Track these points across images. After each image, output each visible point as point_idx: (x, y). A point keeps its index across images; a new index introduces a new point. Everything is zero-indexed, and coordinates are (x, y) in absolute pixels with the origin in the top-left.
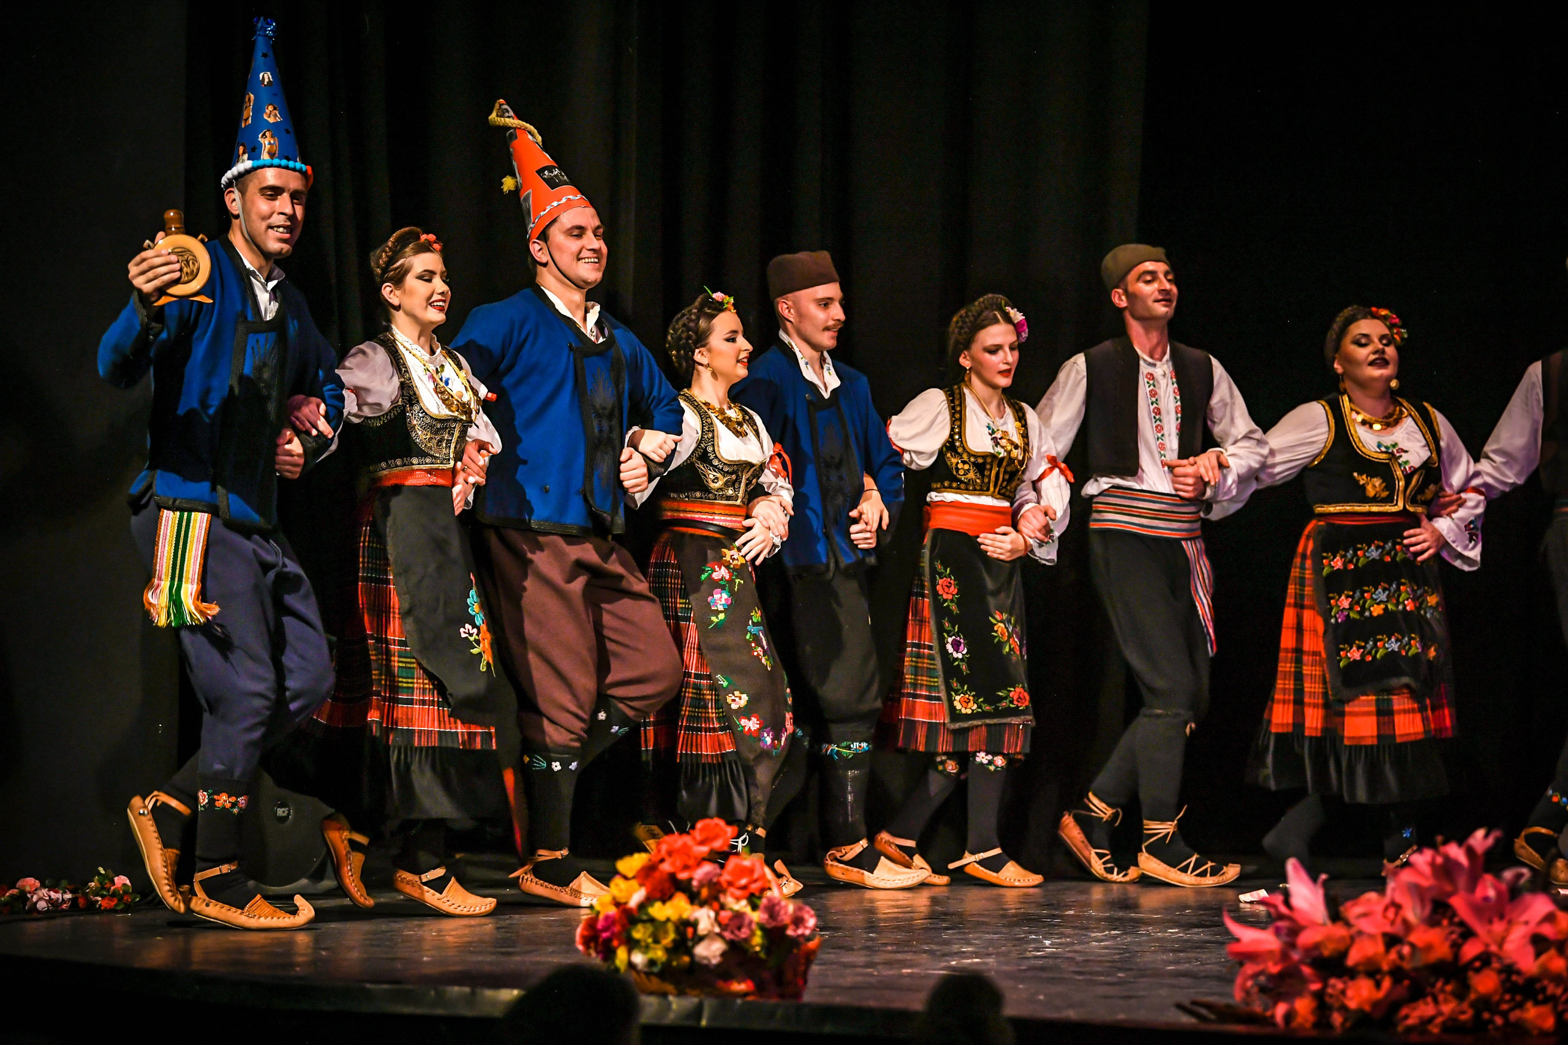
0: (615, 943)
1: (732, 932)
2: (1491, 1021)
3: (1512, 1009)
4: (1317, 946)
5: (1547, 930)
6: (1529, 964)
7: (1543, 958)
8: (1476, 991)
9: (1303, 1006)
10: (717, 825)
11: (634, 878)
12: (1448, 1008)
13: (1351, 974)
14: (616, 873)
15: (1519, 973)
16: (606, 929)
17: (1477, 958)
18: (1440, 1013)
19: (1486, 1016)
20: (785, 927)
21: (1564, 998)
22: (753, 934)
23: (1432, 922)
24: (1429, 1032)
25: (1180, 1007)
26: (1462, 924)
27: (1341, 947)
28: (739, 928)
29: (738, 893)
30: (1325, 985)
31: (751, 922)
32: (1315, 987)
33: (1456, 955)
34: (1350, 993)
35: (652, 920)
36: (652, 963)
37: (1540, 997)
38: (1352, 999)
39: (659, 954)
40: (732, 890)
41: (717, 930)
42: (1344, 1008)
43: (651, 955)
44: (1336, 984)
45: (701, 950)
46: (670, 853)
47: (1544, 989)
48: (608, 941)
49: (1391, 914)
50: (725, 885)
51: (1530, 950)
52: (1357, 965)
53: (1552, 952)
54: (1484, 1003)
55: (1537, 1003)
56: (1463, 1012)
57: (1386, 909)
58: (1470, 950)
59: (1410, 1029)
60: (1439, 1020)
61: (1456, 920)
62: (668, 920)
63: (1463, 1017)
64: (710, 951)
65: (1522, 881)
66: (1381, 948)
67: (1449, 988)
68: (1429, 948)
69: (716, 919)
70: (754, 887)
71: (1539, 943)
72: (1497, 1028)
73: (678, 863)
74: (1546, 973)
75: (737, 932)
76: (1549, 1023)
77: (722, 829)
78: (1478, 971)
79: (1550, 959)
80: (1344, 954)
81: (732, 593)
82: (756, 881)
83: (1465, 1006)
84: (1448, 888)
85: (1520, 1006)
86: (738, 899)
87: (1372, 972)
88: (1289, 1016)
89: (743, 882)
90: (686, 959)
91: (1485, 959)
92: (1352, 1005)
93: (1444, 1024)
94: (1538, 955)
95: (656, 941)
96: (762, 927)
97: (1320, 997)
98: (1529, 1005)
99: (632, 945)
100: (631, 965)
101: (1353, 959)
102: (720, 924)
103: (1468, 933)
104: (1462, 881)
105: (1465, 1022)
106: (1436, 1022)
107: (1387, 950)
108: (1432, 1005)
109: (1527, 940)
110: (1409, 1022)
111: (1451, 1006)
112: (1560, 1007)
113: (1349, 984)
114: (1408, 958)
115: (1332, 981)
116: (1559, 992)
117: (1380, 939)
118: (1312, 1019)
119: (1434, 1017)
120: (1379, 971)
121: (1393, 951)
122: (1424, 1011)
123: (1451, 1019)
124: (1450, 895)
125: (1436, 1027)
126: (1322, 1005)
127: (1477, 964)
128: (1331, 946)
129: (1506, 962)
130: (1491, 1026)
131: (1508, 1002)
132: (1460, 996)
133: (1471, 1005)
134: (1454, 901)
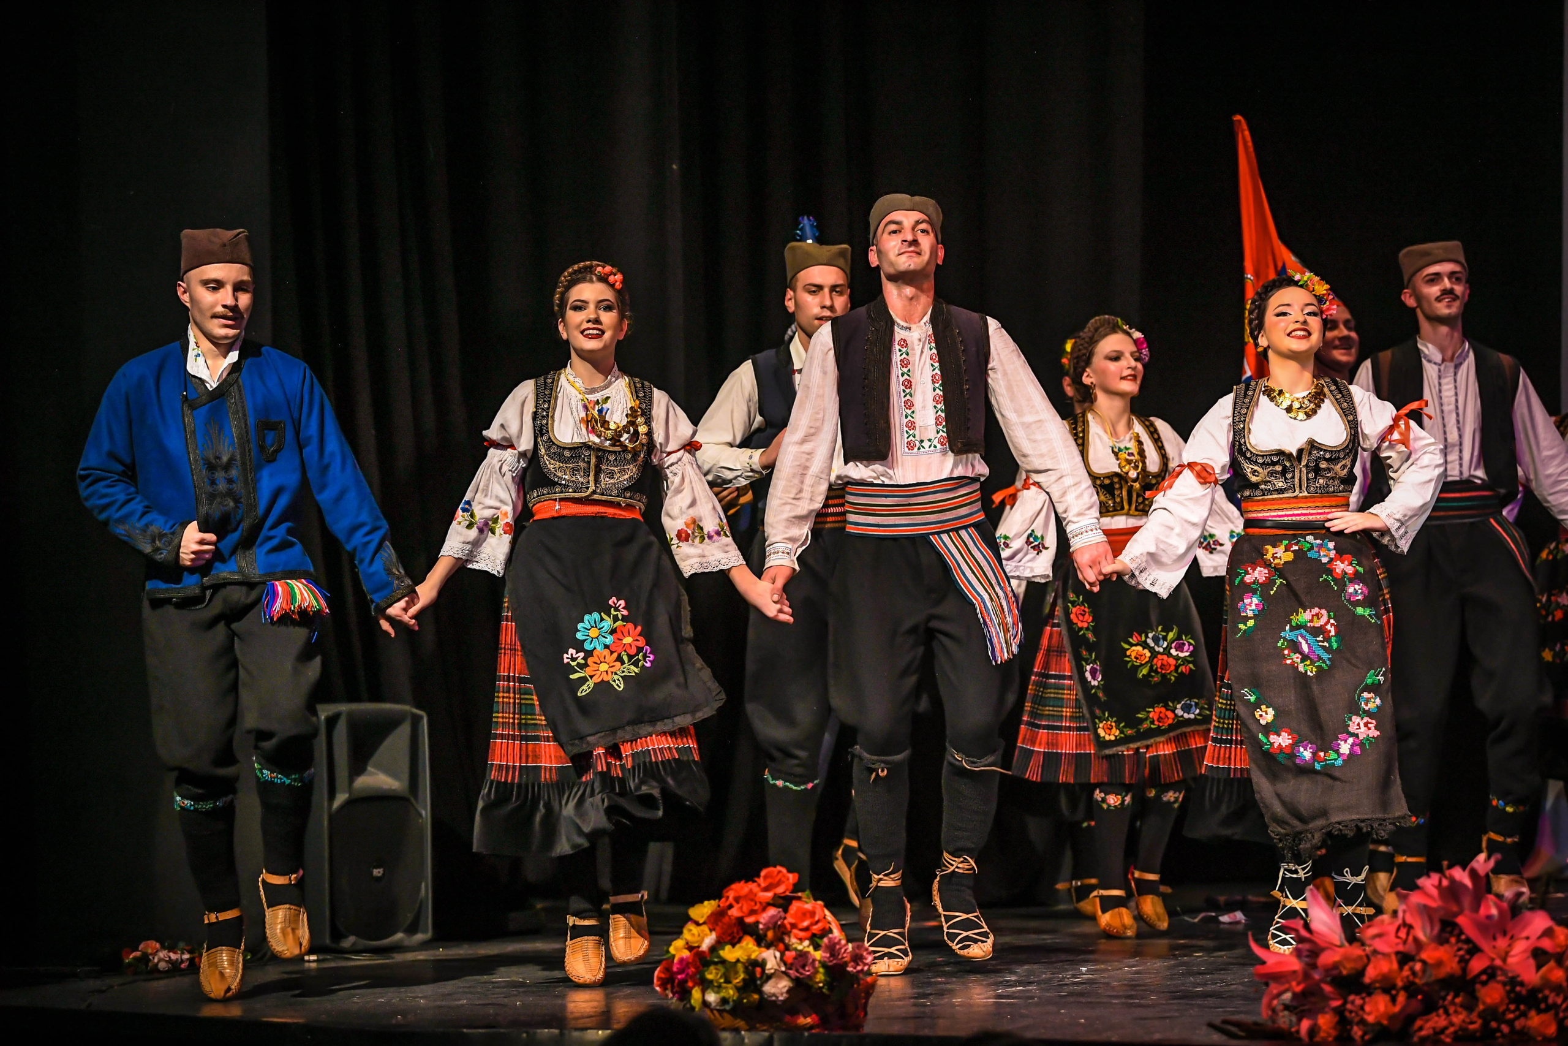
0: (690, 984)
1: (797, 971)
2: (1499, 1030)
3: (1517, 1018)
4: (1336, 966)
5: (1546, 944)
6: (1531, 976)
7: (1544, 969)
8: (1484, 1003)
9: (1325, 1021)
10: (780, 872)
11: (704, 923)
12: (1457, 1020)
13: (1367, 990)
14: (689, 919)
15: (1522, 984)
16: (680, 972)
17: (1484, 972)
18: (1452, 1024)
19: (1494, 1024)
20: (846, 964)
21: (1564, 1006)
22: (816, 972)
23: (1441, 940)
25: (1211, 1026)
26: (1468, 941)
27: (1359, 966)
28: (803, 967)
29: (802, 934)
30: (1345, 1003)
31: (814, 960)
32: (1336, 1004)
33: (1464, 970)
34: (1367, 1008)
35: (723, 962)
36: (724, 1001)
37: (1543, 1006)
38: (1369, 1014)
39: (731, 992)
40: (795, 931)
41: (783, 969)
42: (1362, 1022)
43: (722, 994)
44: (1355, 1000)
45: (769, 988)
46: (737, 900)
47: (1546, 998)
48: (683, 982)
49: (1403, 934)
50: (788, 926)
51: (1532, 962)
52: (1374, 982)
53: (1552, 963)
54: (1491, 1014)
55: (1539, 1011)
56: (1472, 1023)
57: (1398, 929)
58: (1477, 965)
59: (1423, 1040)
60: (1452, 1029)
61: (1463, 937)
62: (738, 961)
63: (1472, 1027)
64: (778, 988)
65: (1524, 899)
66: (1395, 966)
67: (1458, 1000)
68: (1439, 964)
69: (781, 959)
70: (815, 928)
71: (1539, 956)
72: (1504, 1036)
73: (745, 909)
74: (1546, 984)
75: (801, 970)
76: (1552, 1030)
77: (784, 876)
78: (1484, 983)
79: (1551, 970)
80: (1361, 973)
81: (1265, 597)
82: (817, 922)
83: (1474, 1016)
84: (1455, 909)
85: (1524, 1015)
86: (801, 940)
87: (1387, 987)
88: (1313, 1031)
89: (805, 924)
90: (756, 996)
91: (1491, 973)
92: (1370, 1019)
93: (1455, 1032)
94: (1539, 967)
95: (728, 981)
96: (824, 965)
97: (1340, 1012)
98: (1533, 1013)
99: (705, 985)
100: (705, 1004)
101: (1371, 974)
102: (785, 964)
103: (1474, 950)
104: (1467, 901)
105: (1475, 1031)
106: (1448, 1032)
107: (1401, 968)
108: (1444, 1017)
109: (1528, 954)
110: (1423, 1033)
111: (1461, 1017)
112: (1561, 1015)
113: (1367, 999)
114: (1420, 974)
115: (1351, 998)
116: (1559, 1000)
117: (1393, 957)
118: (1334, 1033)
119: (1446, 1028)
120: (1394, 987)
121: (1406, 968)
122: (1437, 1022)
123: (1461, 1029)
124: (1456, 915)
125: (1447, 1036)
126: (1343, 1020)
127: (1484, 977)
128: (1349, 966)
129: (1510, 975)
130: (1498, 1034)
131: (1513, 1012)
132: (1469, 1008)
133: (1480, 1016)
134: (1461, 920)
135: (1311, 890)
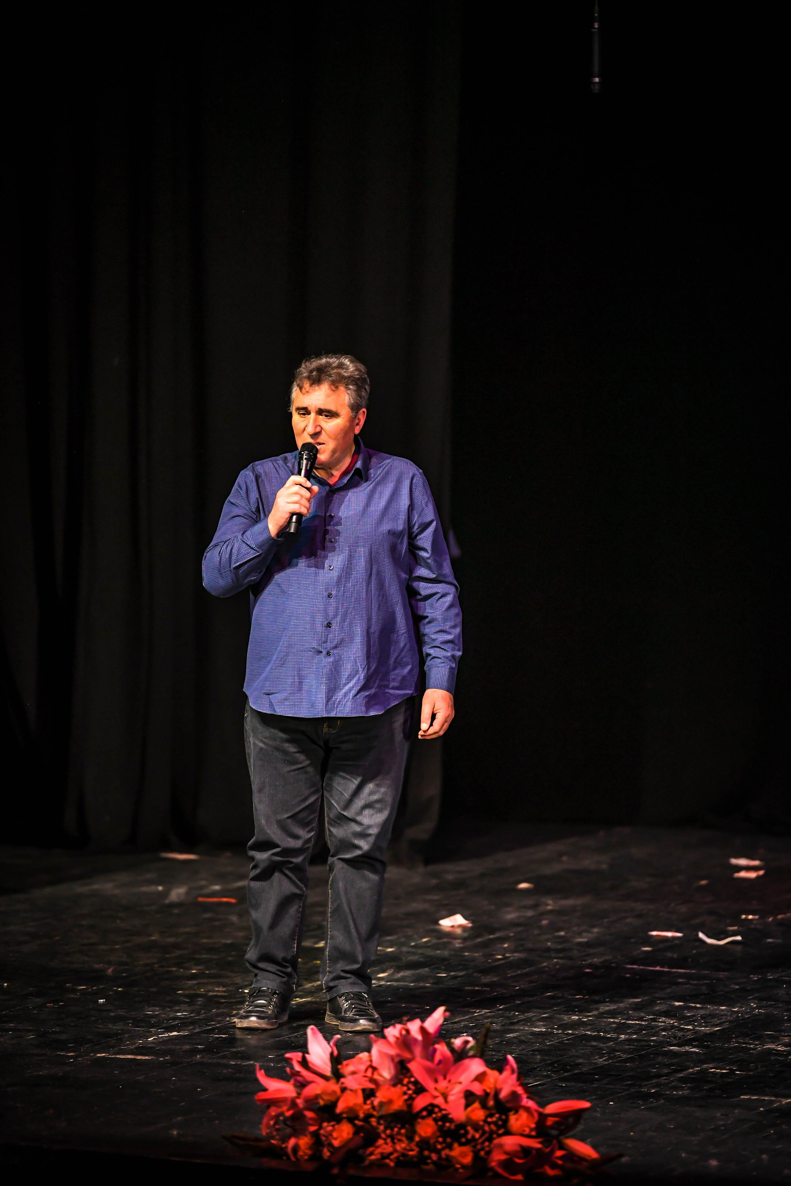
2: (429, 1157)
3: (443, 1149)
4: (317, 1097)
5: (477, 1088)
6: (460, 1113)
7: (469, 1109)
8: (420, 1136)
9: (304, 1142)
12: (400, 1147)
13: (338, 1119)
15: (451, 1121)
17: (425, 1109)
18: (396, 1151)
19: (426, 1153)
23: (396, 1081)
24: (387, 1165)
26: (416, 1083)
27: (333, 1099)
30: (320, 1128)
32: (312, 1129)
33: (410, 1107)
34: (335, 1135)
37: (464, 1139)
38: (336, 1139)
42: (331, 1145)
44: (327, 1127)
47: (467, 1132)
49: (369, 1073)
51: (463, 1102)
52: (342, 1113)
53: (477, 1105)
54: (424, 1144)
55: (461, 1144)
56: (412, 1150)
57: (366, 1071)
58: (420, 1102)
59: (372, 1164)
60: (395, 1155)
61: (413, 1079)
63: (411, 1153)
65: (469, 1046)
66: (360, 1099)
67: (403, 1131)
68: (390, 1102)
71: (469, 1096)
72: (433, 1162)
74: (470, 1121)
76: (468, 1160)
78: (423, 1118)
79: (473, 1111)
80: (334, 1104)
83: (413, 1145)
85: (450, 1147)
87: (351, 1117)
88: (296, 1149)
91: (430, 1109)
92: (336, 1143)
93: (397, 1158)
94: (467, 1106)
97: (316, 1135)
98: (456, 1145)
101: (340, 1107)
105: (413, 1156)
106: (392, 1157)
107: (365, 1103)
108: (390, 1144)
109: (462, 1095)
110: (373, 1157)
111: (403, 1145)
112: (479, 1147)
113: (336, 1127)
114: (377, 1108)
115: (325, 1124)
116: (477, 1136)
117: (360, 1093)
118: (309, 1152)
119: (391, 1154)
120: (357, 1117)
121: (369, 1102)
122: (384, 1149)
123: (404, 1155)
124: (410, 1061)
125: (391, 1160)
126: (318, 1142)
127: (424, 1113)
128: (326, 1098)
129: (444, 1112)
130: (429, 1161)
131: (441, 1143)
132: (410, 1138)
133: (418, 1145)
134: (412, 1066)
135: (312, 1029)
